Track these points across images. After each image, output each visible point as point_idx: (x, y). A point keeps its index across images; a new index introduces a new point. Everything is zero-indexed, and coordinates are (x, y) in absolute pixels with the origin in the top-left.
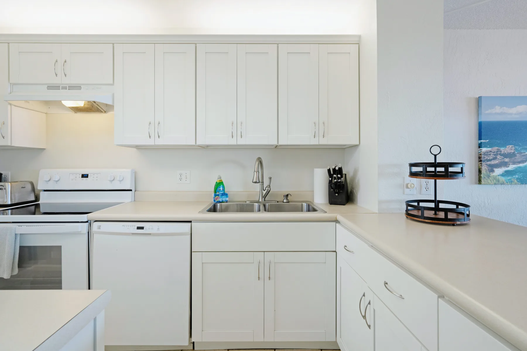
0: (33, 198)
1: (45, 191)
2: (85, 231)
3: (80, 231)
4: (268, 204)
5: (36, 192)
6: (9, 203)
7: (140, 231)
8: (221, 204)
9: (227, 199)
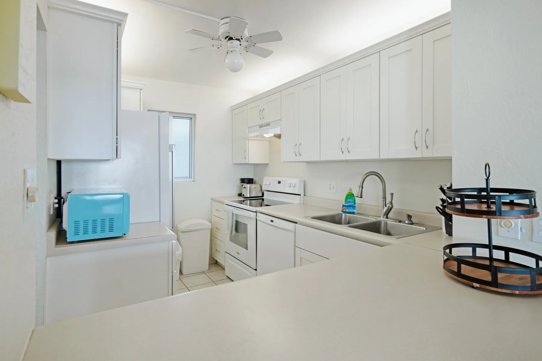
0: (261, 195)
1: (267, 191)
2: (254, 218)
3: (252, 217)
4: (384, 222)
5: (263, 191)
6: (248, 196)
7: (271, 223)
8: (346, 215)
9: (355, 211)
